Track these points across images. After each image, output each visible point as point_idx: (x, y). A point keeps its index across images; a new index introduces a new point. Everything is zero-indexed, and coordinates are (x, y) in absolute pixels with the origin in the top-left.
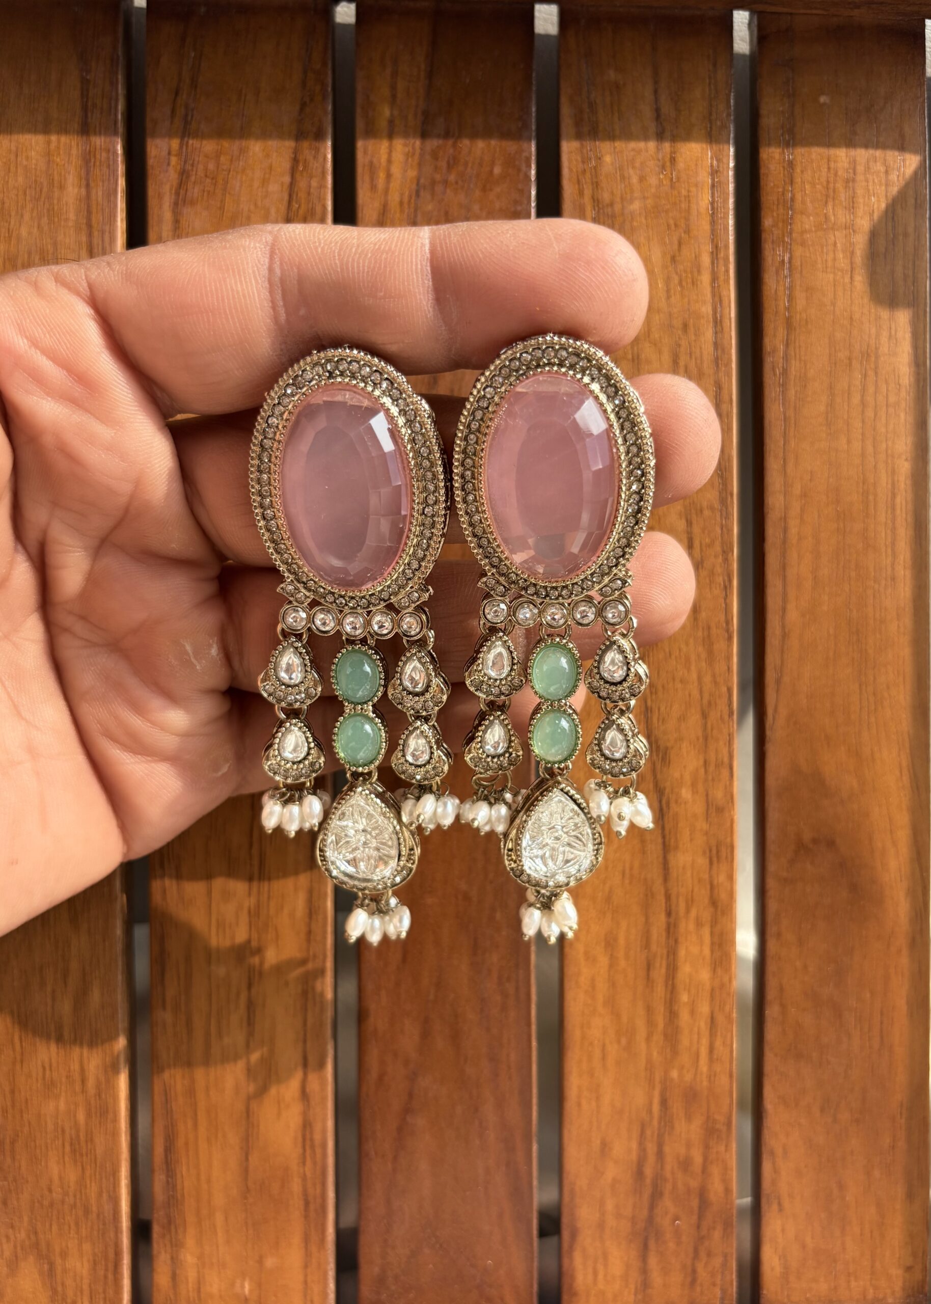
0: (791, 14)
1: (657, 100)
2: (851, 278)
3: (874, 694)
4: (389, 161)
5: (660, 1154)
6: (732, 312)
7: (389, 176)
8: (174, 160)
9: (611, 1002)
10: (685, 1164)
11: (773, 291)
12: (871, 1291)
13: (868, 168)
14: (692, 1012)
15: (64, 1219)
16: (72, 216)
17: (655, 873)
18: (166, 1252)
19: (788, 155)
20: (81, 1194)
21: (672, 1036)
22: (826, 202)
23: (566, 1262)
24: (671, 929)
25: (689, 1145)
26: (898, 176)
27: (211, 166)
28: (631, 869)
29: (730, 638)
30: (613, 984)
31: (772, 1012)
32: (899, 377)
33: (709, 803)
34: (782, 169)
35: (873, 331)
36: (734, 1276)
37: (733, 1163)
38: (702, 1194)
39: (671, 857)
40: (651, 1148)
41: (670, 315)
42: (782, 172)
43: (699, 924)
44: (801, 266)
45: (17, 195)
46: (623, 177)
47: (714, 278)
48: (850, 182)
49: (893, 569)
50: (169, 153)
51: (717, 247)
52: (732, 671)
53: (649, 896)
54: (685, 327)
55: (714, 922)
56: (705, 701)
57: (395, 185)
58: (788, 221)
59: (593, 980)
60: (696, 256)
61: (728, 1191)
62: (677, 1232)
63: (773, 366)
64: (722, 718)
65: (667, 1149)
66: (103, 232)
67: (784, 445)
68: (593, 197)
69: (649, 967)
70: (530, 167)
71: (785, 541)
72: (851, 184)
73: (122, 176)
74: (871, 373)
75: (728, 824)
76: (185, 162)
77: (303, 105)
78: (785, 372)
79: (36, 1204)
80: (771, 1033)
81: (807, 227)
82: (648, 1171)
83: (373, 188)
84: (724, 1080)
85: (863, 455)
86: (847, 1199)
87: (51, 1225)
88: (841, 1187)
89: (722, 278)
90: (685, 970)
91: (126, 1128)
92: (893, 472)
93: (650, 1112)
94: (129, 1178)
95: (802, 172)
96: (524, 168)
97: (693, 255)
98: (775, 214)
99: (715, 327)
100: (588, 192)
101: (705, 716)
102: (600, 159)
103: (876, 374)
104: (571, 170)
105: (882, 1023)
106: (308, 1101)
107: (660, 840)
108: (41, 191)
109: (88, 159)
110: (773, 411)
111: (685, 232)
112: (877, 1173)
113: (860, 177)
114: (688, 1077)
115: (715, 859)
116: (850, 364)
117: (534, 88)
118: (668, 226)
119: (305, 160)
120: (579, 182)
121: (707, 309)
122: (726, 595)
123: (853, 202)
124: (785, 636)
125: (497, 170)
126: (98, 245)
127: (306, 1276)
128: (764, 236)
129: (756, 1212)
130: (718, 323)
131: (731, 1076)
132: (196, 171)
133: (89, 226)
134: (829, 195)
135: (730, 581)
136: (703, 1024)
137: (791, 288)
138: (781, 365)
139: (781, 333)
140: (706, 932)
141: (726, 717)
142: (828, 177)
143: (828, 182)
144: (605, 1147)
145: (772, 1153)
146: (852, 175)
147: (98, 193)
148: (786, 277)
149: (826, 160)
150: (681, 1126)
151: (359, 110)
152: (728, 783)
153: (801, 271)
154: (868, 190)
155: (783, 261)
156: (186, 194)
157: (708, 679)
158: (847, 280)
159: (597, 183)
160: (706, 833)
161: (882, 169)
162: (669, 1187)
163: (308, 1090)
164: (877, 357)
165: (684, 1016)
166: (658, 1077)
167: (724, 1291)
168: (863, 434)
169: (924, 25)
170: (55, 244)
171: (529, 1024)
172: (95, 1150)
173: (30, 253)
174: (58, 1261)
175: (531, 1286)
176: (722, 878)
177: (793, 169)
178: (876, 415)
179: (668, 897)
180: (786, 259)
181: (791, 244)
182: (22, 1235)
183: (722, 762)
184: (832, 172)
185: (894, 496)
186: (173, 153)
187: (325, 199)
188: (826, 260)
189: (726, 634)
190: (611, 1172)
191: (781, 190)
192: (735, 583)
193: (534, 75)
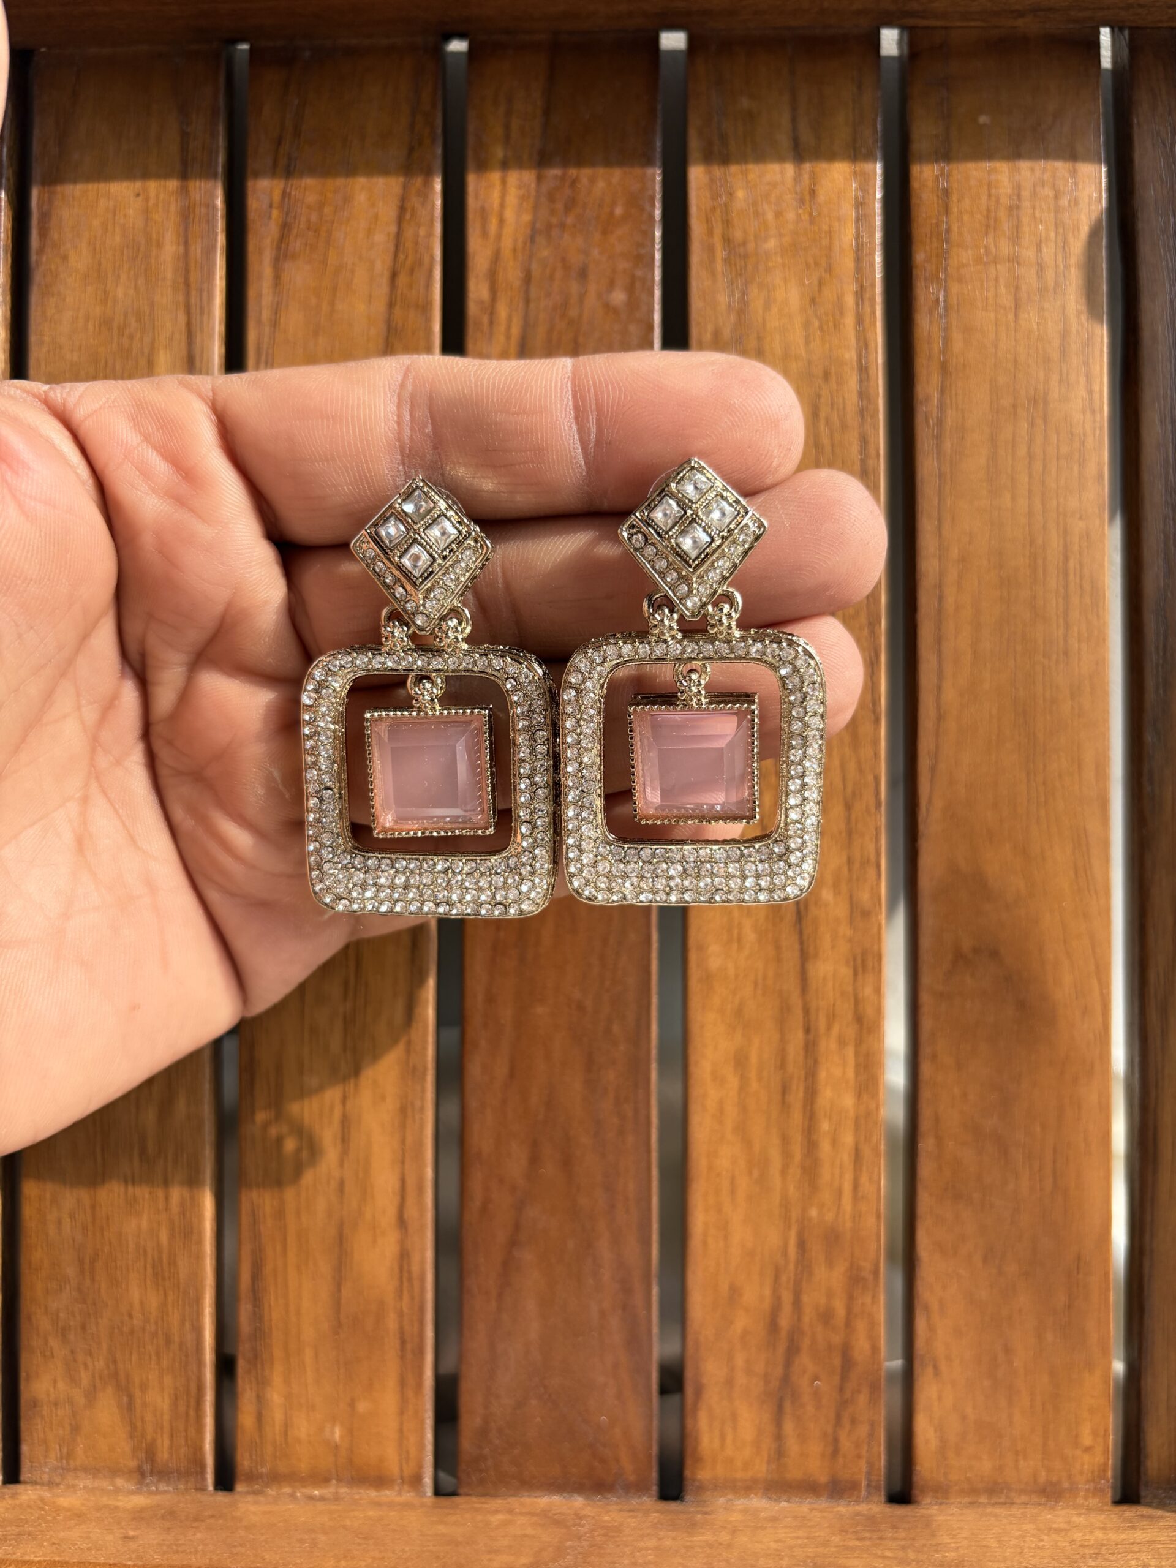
0: (946, 28)
1: (795, 129)
2: (1016, 316)
3: (1044, 783)
4: (502, 205)
5: (797, 1303)
6: (879, 357)
7: (501, 221)
8: (275, 213)
9: (742, 1129)
10: (826, 1317)
11: (926, 334)
12: (1044, 1474)
13: (1034, 194)
14: (834, 1142)
15: (144, 1348)
16: (169, 275)
17: (791, 985)
18: (251, 1389)
19: (943, 184)
20: (163, 1321)
21: (811, 1169)
22: (986, 234)
23: (689, 1422)
24: (810, 1047)
25: (830, 1295)
26: (1069, 201)
27: (314, 218)
28: (765, 978)
29: (877, 720)
30: (743, 1109)
31: (926, 1145)
32: (1071, 425)
33: (853, 905)
34: (935, 198)
35: (1041, 375)
36: (882, 1448)
37: (881, 1316)
38: (846, 1351)
39: (810, 967)
40: (787, 1297)
41: (810, 362)
42: (935, 201)
43: (842, 1042)
44: (958, 305)
45: (114, 256)
46: (757, 214)
47: (859, 320)
48: (1014, 209)
49: (1066, 641)
50: (271, 206)
51: (862, 286)
52: (880, 757)
53: (785, 1009)
54: (826, 375)
55: (859, 1042)
56: (849, 790)
57: (508, 231)
58: (943, 256)
59: (721, 1103)
60: (838, 298)
61: (875, 1349)
62: (817, 1394)
63: (926, 416)
64: (868, 811)
65: (805, 1299)
66: (201, 291)
67: (939, 504)
68: (723, 237)
69: (785, 1090)
70: (653, 205)
71: (940, 611)
72: (1015, 212)
73: (222, 232)
74: (1039, 422)
75: (875, 930)
76: (287, 214)
77: (411, 150)
78: (940, 423)
79: (116, 1330)
80: (926, 1169)
81: (964, 261)
82: (784, 1322)
83: (485, 234)
84: (871, 1221)
85: (1030, 514)
86: (1015, 1365)
87: (131, 1353)
88: (1008, 1350)
89: (867, 319)
90: (826, 1095)
91: (211, 1251)
92: (1065, 532)
93: (785, 1254)
94: (214, 1306)
95: (959, 200)
96: (648, 207)
97: (835, 296)
98: (928, 248)
99: (860, 375)
100: (718, 231)
101: (848, 807)
102: (731, 194)
103: (1045, 422)
104: (698, 206)
105: (1055, 1162)
106: (406, 1228)
107: (797, 946)
108: (139, 250)
109: (187, 215)
110: (927, 466)
111: (826, 271)
112: (1050, 1337)
113: (1026, 204)
114: (829, 1217)
115: (860, 970)
116: (1015, 414)
117: (659, 121)
118: (808, 266)
119: (413, 209)
120: (707, 221)
121: (851, 355)
122: (873, 672)
123: (1017, 232)
124: (940, 718)
125: (619, 211)
126: (196, 305)
127: (401, 1424)
128: (915, 272)
129: (908, 1378)
130: (863, 370)
131: (878, 1217)
132: (299, 224)
133: (187, 284)
134: (990, 225)
135: (877, 656)
136: (846, 1157)
137: (946, 330)
138: (934, 415)
139: (936, 378)
140: (850, 1052)
141: (873, 809)
142: (988, 205)
143: (988, 210)
144: (735, 1292)
145: (927, 1308)
146: (1016, 202)
147: (197, 250)
148: (940, 317)
149: (986, 187)
150: (821, 1272)
151: (470, 154)
152: (875, 883)
153: (958, 311)
154: (1035, 217)
155: (937, 300)
156: (287, 249)
157: (852, 766)
158: (1011, 317)
159: (728, 221)
160: (850, 940)
161: (1051, 194)
162: (806, 1343)
163: (405, 1217)
164: (1046, 403)
165: (825, 1147)
166: (795, 1214)
167: (871, 1465)
168: (1030, 491)
169: (1099, 33)
170: (152, 305)
171: (648, 1151)
172: (178, 1274)
173: (126, 315)
174: (138, 1393)
175: (650, 1448)
176: (868, 991)
177: (948, 198)
178: (1045, 467)
179: (806, 1011)
180: (941, 298)
181: (946, 282)
182: (100, 1364)
183: (868, 861)
184: (993, 199)
185: (1066, 559)
186: (275, 205)
187: (432, 249)
188: (986, 298)
189: (873, 717)
190: (741, 1321)
191: (934, 221)
192: (883, 658)
193: (659, 107)
